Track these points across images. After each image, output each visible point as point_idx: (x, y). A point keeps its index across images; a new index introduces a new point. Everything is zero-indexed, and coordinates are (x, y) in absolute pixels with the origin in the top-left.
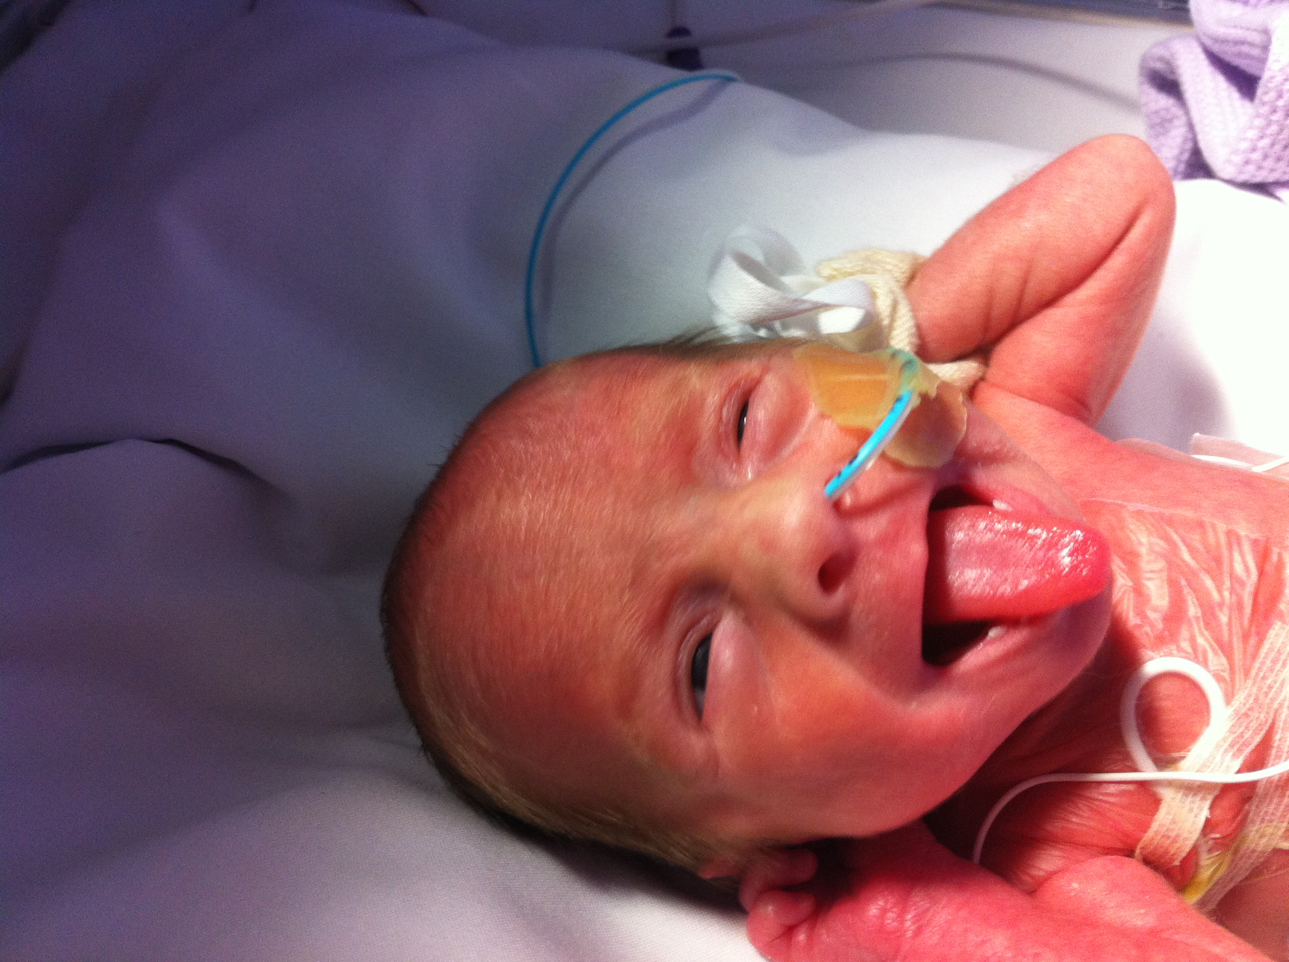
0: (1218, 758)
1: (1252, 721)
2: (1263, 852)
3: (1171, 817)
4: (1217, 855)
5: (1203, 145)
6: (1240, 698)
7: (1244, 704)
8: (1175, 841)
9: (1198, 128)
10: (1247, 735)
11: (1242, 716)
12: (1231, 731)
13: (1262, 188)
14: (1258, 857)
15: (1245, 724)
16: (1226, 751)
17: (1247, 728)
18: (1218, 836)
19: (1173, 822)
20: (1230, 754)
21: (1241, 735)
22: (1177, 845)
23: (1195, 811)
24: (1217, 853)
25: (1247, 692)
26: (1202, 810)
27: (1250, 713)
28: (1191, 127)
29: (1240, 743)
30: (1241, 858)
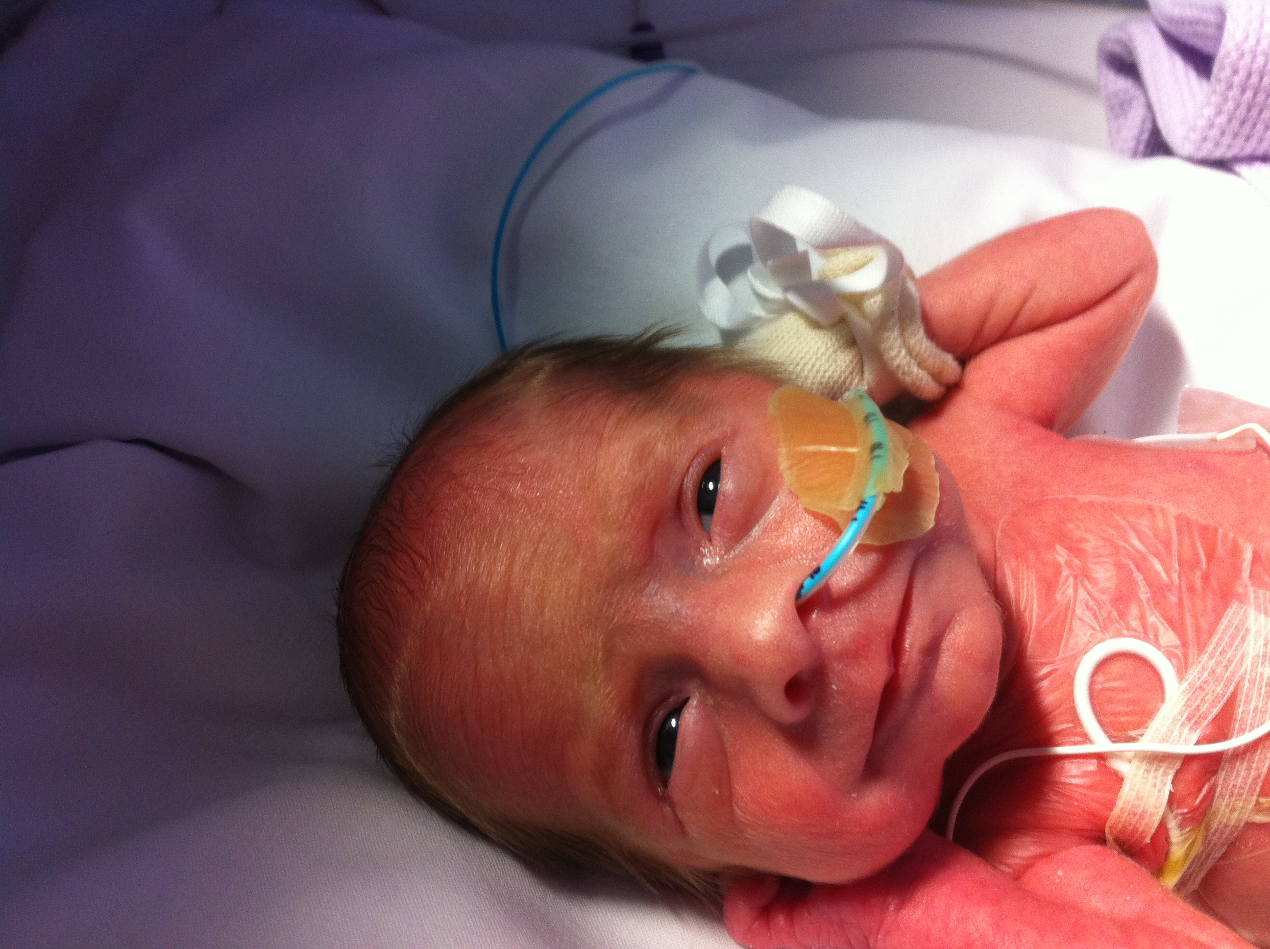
0: (1176, 732)
1: (1207, 694)
2: (1236, 827)
3: (1135, 793)
4: (1188, 832)
5: (1161, 124)
6: (1193, 673)
7: (1199, 679)
8: (1142, 817)
9: (1156, 107)
10: (1203, 708)
11: (1197, 690)
12: (1186, 705)
13: (1222, 164)
14: (1232, 832)
15: (1200, 698)
16: (1183, 725)
17: (1203, 700)
18: (1186, 810)
19: (1138, 798)
20: (1188, 728)
21: (1198, 708)
22: (1146, 821)
23: (1159, 786)
24: (1187, 829)
25: (1200, 666)
26: (1165, 785)
27: (1205, 686)
28: (1149, 107)
29: (1197, 716)
30: (1214, 834)
